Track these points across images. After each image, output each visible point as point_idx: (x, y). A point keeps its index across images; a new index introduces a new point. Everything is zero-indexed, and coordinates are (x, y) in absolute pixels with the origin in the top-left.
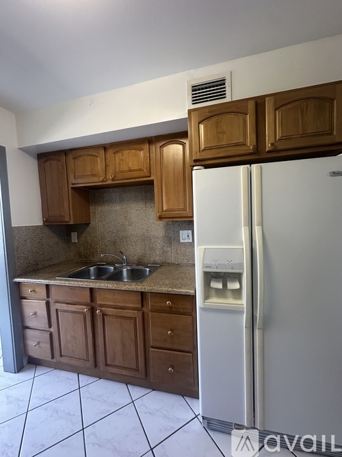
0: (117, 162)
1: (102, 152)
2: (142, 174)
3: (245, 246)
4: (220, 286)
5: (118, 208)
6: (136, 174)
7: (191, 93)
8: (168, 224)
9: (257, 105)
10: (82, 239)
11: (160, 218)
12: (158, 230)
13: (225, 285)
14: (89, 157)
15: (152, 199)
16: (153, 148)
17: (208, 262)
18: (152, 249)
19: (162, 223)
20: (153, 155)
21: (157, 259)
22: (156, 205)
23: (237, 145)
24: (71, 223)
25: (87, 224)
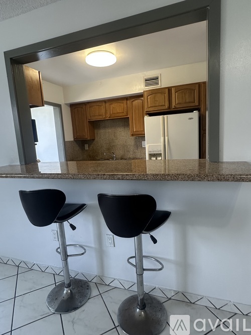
0: (111, 109)
1: (104, 104)
2: (124, 114)
3: (162, 144)
4: (155, 159)
5: (110, 130)
6: (121, 114)
7: (145, 82)
8: (136, 138)
9: (169, 90)
10: (91, 147)
11: (132, 135)
12: (131, 141)
13: (156, 159)
14: (97, 107)
15: (128, 125)
16: (128, 102)
17: (150, 150)
18: (128, 151)
19: (133, 138)
20: (129, 105)
21: (131, 156)
22: (130, 129)
23: (162, 106)
24: (89, 139)
25: (94, 140)
